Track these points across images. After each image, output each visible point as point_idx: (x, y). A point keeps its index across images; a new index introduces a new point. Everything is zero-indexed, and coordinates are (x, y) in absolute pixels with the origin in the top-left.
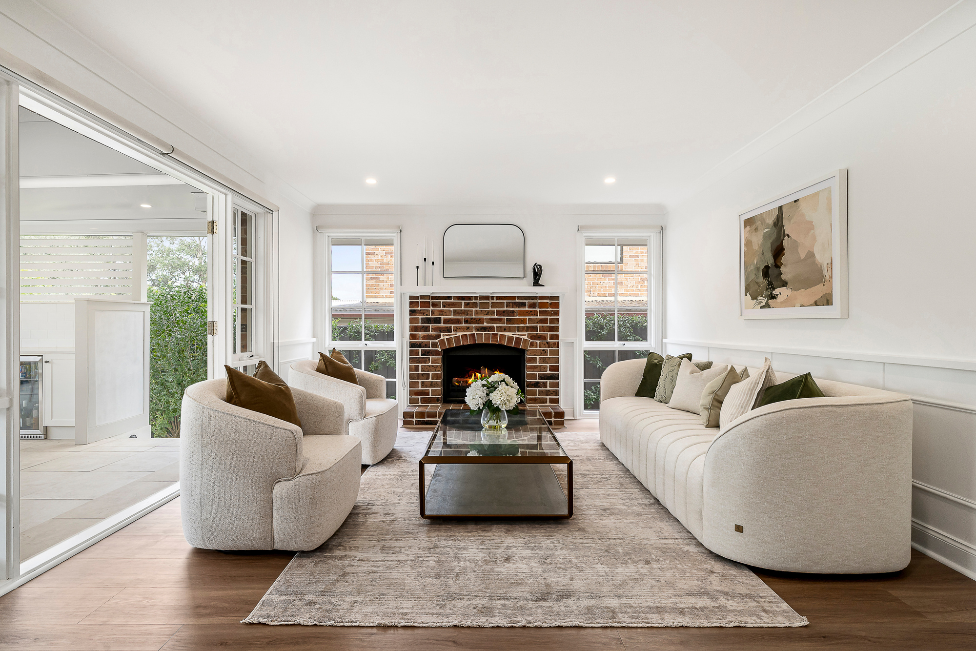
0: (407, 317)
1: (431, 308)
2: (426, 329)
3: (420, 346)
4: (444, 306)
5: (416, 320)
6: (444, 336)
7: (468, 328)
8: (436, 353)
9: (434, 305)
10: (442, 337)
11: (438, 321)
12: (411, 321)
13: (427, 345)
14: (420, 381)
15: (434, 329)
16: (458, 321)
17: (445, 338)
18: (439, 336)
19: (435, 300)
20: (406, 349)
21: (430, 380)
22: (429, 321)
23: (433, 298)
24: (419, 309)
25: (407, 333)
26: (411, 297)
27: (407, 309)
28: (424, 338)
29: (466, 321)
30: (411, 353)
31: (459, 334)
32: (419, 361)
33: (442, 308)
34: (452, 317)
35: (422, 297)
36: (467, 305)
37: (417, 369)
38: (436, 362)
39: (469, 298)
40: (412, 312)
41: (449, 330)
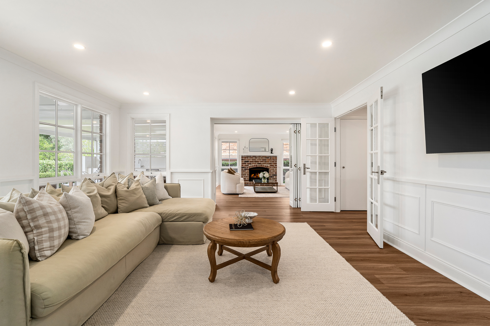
0: (241, 161)
1: (247, 159)
2: (245, 164)
3: (244, 167)
4: (250, 158)
5: (243, 162)
6: (250, 165)
7: (255, 163)
8: (248, 169)
9: (247, 158)
10: (249, 166)
11: (248, 162)
12: (242, 162)
13: (245, 167)
14: (244, 176)
15: (247, 164)
16: (253, 162)
17: (250, 166)
18: (248, 165)
19: (247, 157)
20: (241, 168)
21: (246, 176)
22: (246, 162)
23: (247, 156)
24: (244, 159)
25: (241, 164)
26: (242, 156)
27: (241, 159)
28: (245, 166)
29: (255, 162)
30: (242, 169)
31: (253, 165)
32: (244, 171)
33: (249, 159)
34: (251, 161)
35: (244, 156)
36: (255, 158)
37: (243, 173)
38: (247, 171)
39: (256, 156)
40: (242, 160)
41: (251, 164)
